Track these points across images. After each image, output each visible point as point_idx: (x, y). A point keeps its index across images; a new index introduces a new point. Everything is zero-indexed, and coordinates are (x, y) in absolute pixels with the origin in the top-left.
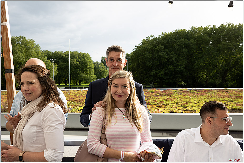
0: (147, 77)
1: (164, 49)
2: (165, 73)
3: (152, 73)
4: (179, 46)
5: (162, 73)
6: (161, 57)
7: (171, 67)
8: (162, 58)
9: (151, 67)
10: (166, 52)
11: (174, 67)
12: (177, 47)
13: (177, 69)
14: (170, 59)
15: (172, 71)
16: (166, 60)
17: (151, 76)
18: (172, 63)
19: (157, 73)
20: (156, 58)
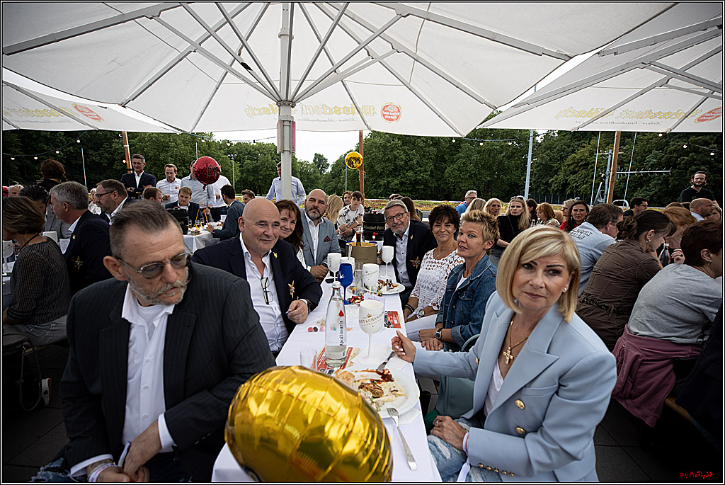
0: (375, 188)
1: (401, 146)
2: (402, 183)
3: (382, 182)
4: (424, 142)
5: (396, 182)
6: (396, 157)
7: (410, 174)
8: (397, 160)
9: (381, 172)
10: (405, 151)
11: (416, 173)
12: (422, 144)
13: (418, 177)
14: (409, 161)
15: (411, 180)
16: (403, 163)
17: (380, 186)
18: (411, 168)
19: (389, 182)
20: (388, 159)
